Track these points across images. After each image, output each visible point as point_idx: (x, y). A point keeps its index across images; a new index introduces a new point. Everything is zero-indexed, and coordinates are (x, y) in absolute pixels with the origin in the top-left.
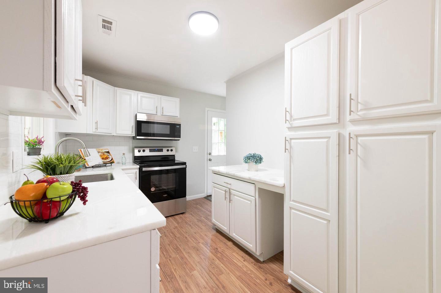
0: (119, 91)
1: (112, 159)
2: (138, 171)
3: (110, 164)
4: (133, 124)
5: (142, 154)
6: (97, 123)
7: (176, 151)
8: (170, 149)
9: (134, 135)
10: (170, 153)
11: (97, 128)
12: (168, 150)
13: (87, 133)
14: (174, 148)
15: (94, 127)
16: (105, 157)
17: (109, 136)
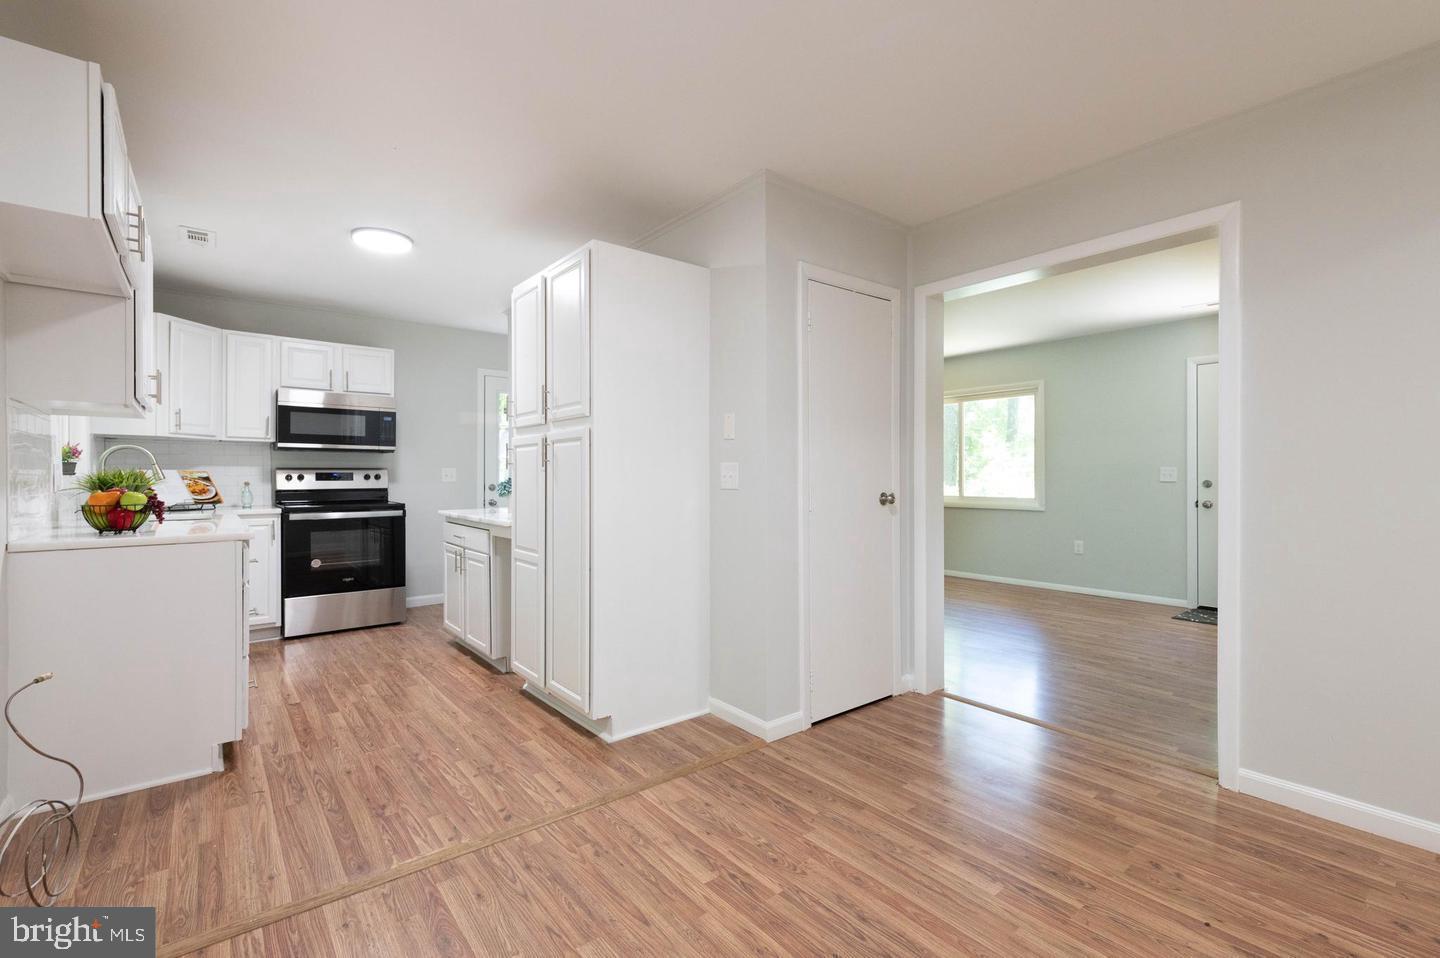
0: (234, 337)
1: (216, 494)
2: (278, 522)
3: (211, 506)
4: (268, 413)
5: (295, 485)
6: (178, 413)
7: (392, 479)
8: (372, 474)
9: (273, 440)
10: (372, 484)
11: (178, 425)
12: (367, 477)
13: (159, 435)
14: (386, 471)
15: (173, 423)
16: (198, 488)
17: (211, 441)
